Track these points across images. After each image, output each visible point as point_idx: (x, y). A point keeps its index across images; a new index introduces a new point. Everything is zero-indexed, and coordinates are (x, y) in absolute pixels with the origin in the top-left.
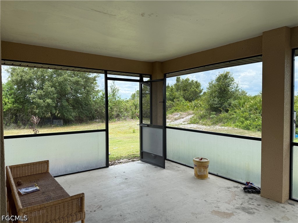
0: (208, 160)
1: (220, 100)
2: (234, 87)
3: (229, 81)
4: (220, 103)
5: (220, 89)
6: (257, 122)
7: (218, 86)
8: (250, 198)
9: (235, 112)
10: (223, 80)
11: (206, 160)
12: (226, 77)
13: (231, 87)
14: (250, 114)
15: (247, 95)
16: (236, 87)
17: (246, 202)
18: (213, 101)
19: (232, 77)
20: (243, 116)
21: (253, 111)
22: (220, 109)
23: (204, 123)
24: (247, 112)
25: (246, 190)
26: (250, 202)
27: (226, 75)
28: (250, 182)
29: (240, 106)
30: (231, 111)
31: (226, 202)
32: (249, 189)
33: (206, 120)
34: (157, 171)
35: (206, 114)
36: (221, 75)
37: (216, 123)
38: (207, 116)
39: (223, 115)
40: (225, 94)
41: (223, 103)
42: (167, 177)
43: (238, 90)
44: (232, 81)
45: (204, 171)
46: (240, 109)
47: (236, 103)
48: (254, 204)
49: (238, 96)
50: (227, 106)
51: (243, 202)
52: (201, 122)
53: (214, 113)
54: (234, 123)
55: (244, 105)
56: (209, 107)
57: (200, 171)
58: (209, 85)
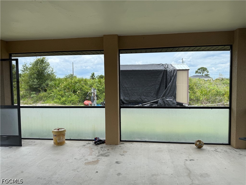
0: (64, 129)
1: (39, 82)
2: (50, 71)
3: (46, 65)
4: (38, 84)
5: (38, 71)
6: (71, 98)
7: (36, 69)
8: (101, 148)
9: (53, 91)
10: (40, 64)
11: (64, 130)
12: (42, 61)
13: (47, 70)
14: (65, 93)
15: (56, 77)
16: (52, 71)
17: (100, 150)
18: (32, 82)
19: (48, 62)
20: (59, 94)
21: (67, 90)
22: (39, 89)
23: (25, 102)
24: (63, 91)
25: (96, 143)
26: (103, 150)
27: (43, 60)
28: (97, 137)
29: (56, 86)
30: (49, 90)
31: (89, 155)
32: (98, 142)
33: (27, 100)
34: (16, 150)
35: (26, 94)
36: (38, 60)
37: (36, 102)
38: (28, 96)
39: (42, 94)
40: (43, 76)
41: (41, 84)
42: (30, 153)
43: (53, 73)
44: (48, 65)
45: (63, 138)
46: (56, 89)
47: (52, 84)
48: (105, 150)
49: (54, 78)
50: (46, 87)
51: (99, 151)
52: (22, 102)
53: (34, 92)
54: (52, 100)
55: (59, 85)
56: (28, 88)
57: (60, 139)
58: (23, 68)
